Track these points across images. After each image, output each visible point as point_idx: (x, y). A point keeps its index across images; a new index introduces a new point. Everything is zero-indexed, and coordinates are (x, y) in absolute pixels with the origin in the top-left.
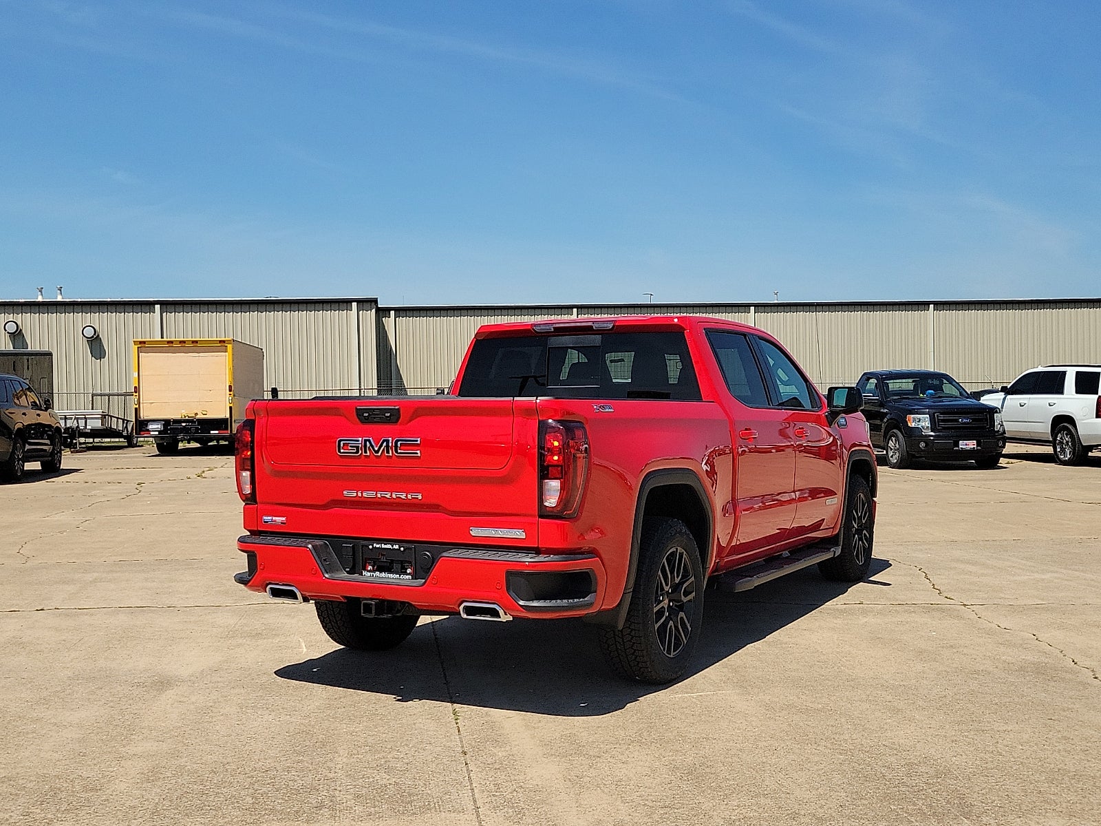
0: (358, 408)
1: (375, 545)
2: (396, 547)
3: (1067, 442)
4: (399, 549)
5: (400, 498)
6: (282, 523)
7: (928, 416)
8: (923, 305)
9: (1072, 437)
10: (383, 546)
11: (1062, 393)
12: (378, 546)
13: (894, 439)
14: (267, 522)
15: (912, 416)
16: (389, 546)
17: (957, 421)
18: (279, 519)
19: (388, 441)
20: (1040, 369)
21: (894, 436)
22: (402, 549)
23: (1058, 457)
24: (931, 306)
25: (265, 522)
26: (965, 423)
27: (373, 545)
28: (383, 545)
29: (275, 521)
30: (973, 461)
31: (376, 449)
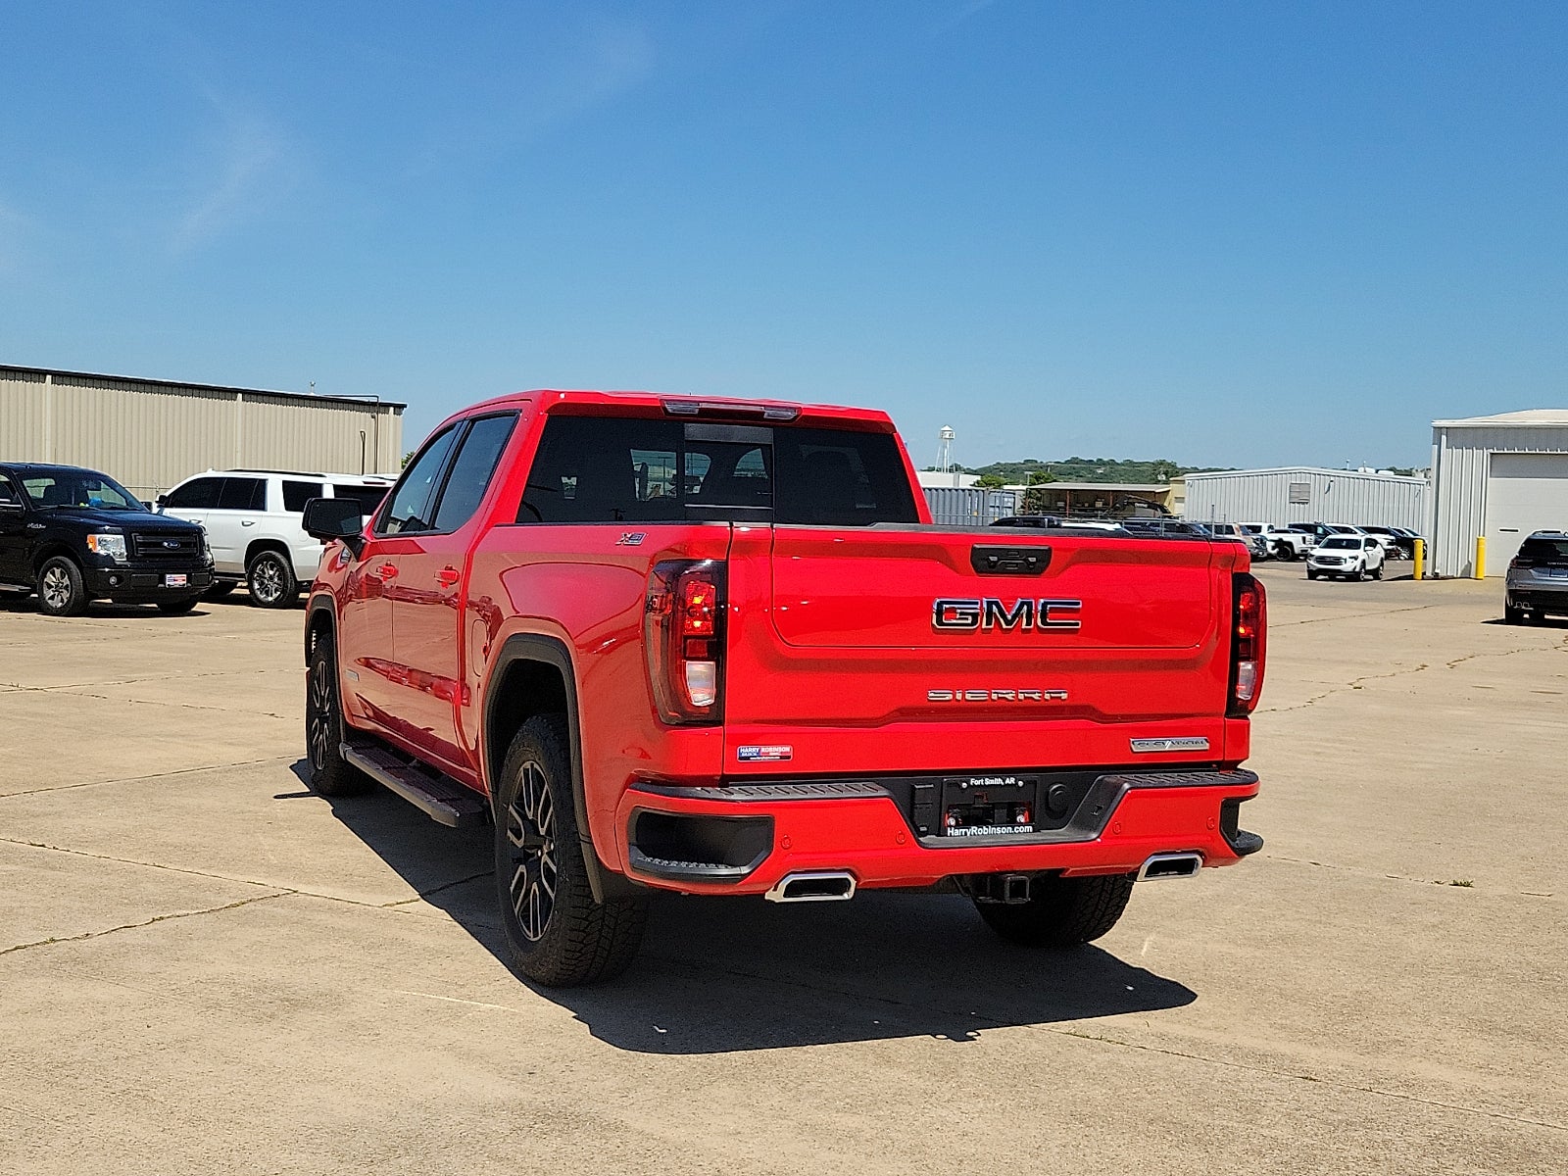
0: (977, 546)
1: (972, 781)
2: (1011, 781)
3: (271, 578)
4: (1017, 784)
5: (1031, 698)
6: (781, 757)
7: (122, 537)
8: (37, 375)
9: (282, 569)
10: (988, 782)
11: (263, 508)
12: (977, 783)
13: (58, 571)
14: (748, 758)
15: (98, 536)
16: (998, 781)
17: (160, 545)
18: (775, 751)
19: (1029, 605)
20: (211, 474)
21: (58, 567)
22: (1021, 783)
23: (256, 595)
24: (49, 377)
25: (741, 758)
26: (173, 549)
27: (968, 782)
28: (986, 779)
29: (767, 754)
30: (155, 605)
31: (1009, 617)
